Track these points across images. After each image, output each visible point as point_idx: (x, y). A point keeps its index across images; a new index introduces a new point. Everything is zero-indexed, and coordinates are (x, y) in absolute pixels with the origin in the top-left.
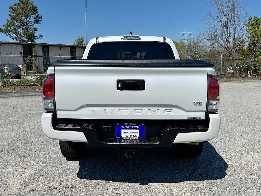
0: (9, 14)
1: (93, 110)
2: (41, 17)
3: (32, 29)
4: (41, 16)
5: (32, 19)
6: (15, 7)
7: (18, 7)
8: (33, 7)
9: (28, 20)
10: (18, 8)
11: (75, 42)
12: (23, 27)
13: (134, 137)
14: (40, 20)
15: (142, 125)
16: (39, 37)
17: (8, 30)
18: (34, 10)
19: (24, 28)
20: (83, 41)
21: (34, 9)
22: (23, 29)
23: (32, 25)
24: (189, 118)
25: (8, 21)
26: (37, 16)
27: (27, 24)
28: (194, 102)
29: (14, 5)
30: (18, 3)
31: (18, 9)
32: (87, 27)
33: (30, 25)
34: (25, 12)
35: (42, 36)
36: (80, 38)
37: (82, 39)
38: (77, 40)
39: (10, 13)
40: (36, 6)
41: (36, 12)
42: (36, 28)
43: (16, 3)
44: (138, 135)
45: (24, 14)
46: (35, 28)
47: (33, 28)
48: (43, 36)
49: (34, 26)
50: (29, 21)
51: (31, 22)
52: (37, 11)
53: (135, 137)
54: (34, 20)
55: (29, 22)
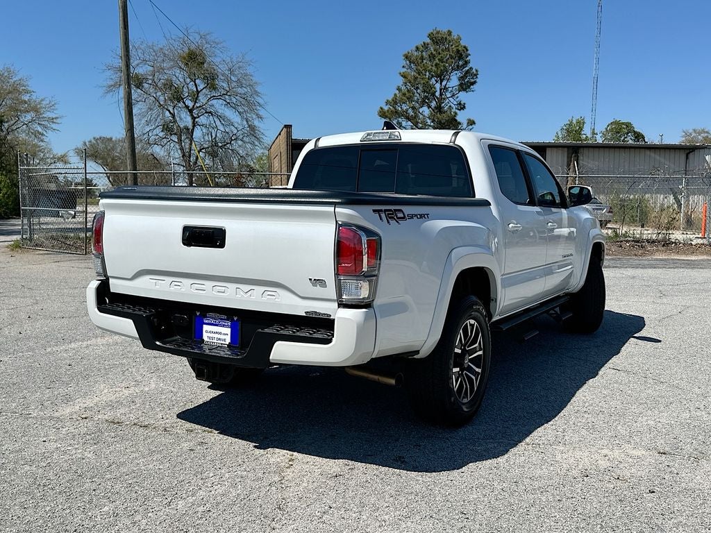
0: (402, 72)
1: (155, 281)
2: (476, 75)
3: (450, 106)
4: (477, 71)
5: (454, 81)
6: (416, 53)
7: (424, 53)
8: (458, 51)
9: (444, 83)
10: (422, 56)
11: (559, 133)
12: (431, 102)
13: (222, 342)
14: (472, 81)
15: (235, 319)
16: (465, 126)
17: (396, 112)
18: (461, 57)
19: (433, 104)
20: (581, 129)
21: (461, 55)
22: (429, 107)
23: (453, 95)
24: (307, 312)
25: (399, 89)
26: (467, 72)
27: (441, 94)
28: (310, 279)
29: (414, 49)
30: (424, 43)
31: (422, 58)
32: (595, 89)
33: (449, 95)
34: (436, 65)
35: (474, 123)
36: (574, 122)
37: (581, 124)
38: (565, 128)
39: (405, 70)
40: (465, 47)
41: (466, 63)
42: (462, 103)
43: (420, 43)
44: (228, 340)
45: (436, 69)
46: (460, 104)
47: (455, 103)
48: (475, 121)
49: (458, 97)
50: (447, 86)
51: (450, 89)
52: (468, 59)
53: (224, 343)
54: (458, 83)
55: (446, 88)
